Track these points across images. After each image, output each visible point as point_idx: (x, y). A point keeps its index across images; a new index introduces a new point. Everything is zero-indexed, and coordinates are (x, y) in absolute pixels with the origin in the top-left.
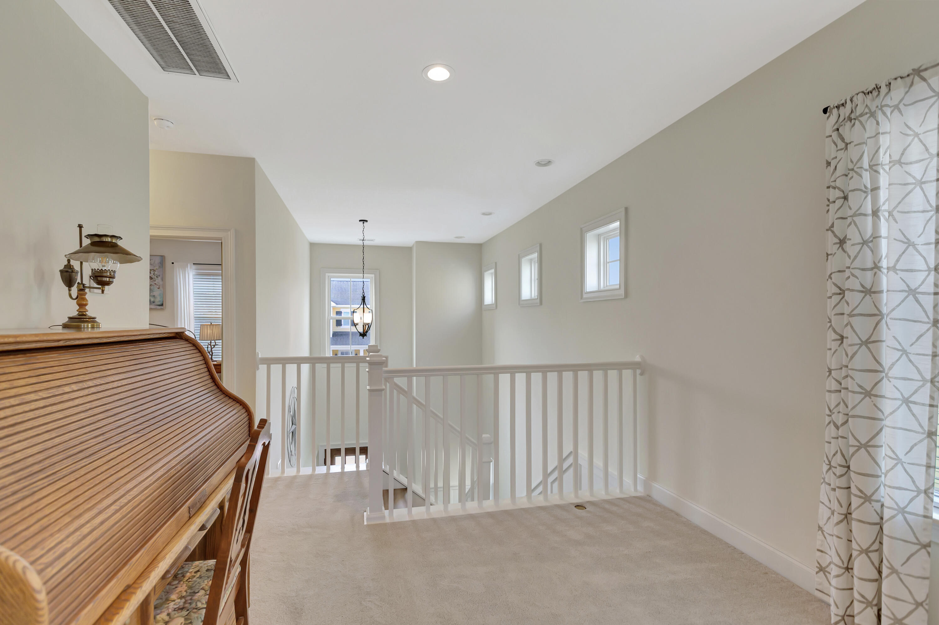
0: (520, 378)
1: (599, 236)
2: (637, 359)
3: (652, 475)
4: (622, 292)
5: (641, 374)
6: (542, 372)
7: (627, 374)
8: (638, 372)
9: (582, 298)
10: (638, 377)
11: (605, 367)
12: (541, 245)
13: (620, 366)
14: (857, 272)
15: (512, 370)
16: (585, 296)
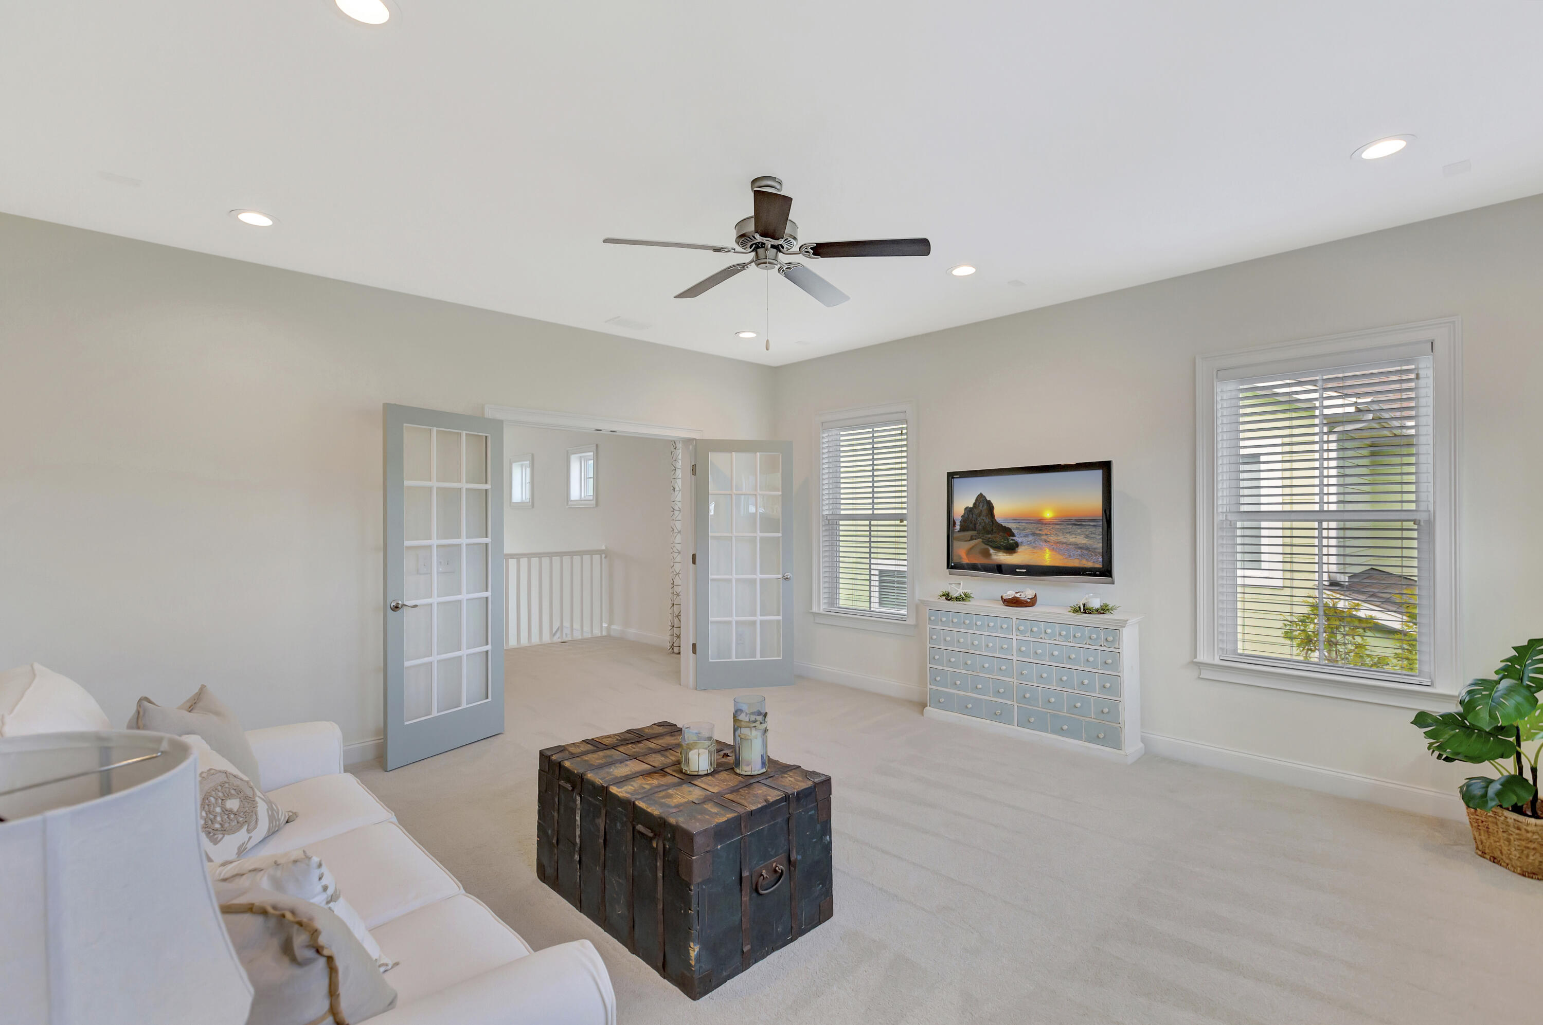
0: (524, 561)
1: (581, 457)
2: (603, 548)
3: (611, 623)
4: (594, 502)
5: (605, 557)
6: (539, 557)
7: (596, 558)
8: (603, 556)
9: (567, 503)
10: (604, 560)
11: (581, 553)
12: (533, 455)
13: (591, 553)
14: (677, 503)
15: (518, 556)
16: (570, 503)
